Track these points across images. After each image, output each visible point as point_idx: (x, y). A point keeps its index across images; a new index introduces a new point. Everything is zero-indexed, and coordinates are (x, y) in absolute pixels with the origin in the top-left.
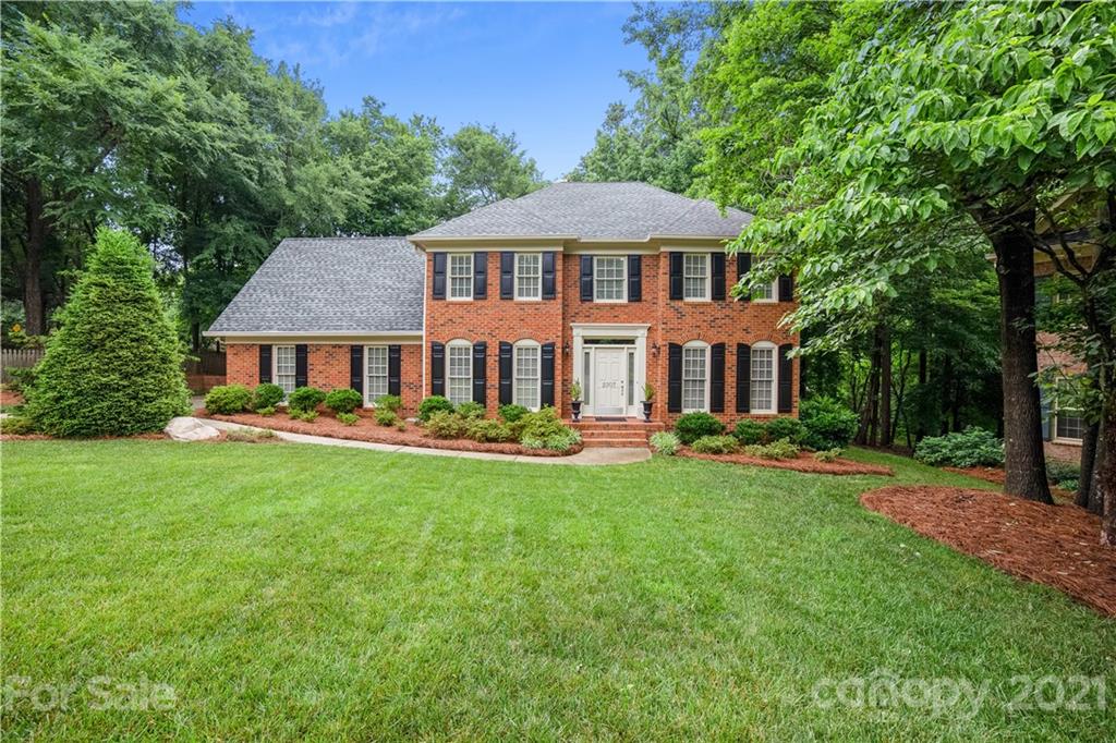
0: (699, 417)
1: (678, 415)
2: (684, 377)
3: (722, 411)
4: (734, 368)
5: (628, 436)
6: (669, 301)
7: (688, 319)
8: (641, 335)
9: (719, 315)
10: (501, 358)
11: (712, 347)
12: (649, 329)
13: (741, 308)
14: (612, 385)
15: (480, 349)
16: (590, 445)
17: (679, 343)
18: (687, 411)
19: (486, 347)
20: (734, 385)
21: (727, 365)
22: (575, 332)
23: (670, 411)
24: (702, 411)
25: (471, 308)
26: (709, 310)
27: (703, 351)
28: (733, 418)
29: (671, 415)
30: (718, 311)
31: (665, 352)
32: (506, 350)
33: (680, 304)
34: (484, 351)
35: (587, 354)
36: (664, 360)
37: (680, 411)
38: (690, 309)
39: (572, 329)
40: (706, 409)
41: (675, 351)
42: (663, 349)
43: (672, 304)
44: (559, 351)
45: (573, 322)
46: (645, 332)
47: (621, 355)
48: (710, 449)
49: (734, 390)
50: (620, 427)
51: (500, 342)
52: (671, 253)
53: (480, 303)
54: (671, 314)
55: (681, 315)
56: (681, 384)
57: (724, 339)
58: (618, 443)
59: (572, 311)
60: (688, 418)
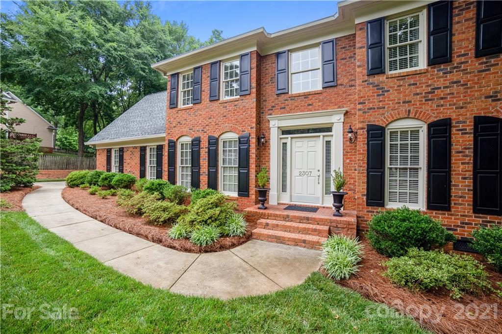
0: (406, 217)
1: (380, 209)
2: (388, 165)
3: (448, 209)
4: (470, 152)
5: (305, 231)
6: (366, 78)
7: (393, 95)
8: (337, 120)
9: (441, 83)
10: (209, 150)
11: (430, 126)
12: (346, 113)
13: (483, 67)
14: (308, 174)
15: (196, 143)
16: (260, 237)
17: (381, 124)
18: (393, 206)
19: (200, 141)
20: (469, 174)
21: (455, 147)
22: (272, 123)
23: (368, 204)
24: (412, 207)
25: (192, 111)
26: (423, 80)
27: (415, 133)
28: (467, 220)
29: (370, 208)
30: (440, 78)
31: (362, 136)
32: (213, 142)
33: (381, 78)
34: (199, 144)
35: (285, 144)
36: (362, 146)
37: (382, 205)
38: (394, 83)
39: (269, 121)
40: (420, 205)
41: (376, 134)
42: (360, 132)
43: (371, 80)
44: (253, 141)
45: (271, 114)
46: (341, 117)
47: (317, 144)
48: (418, 282)
49: (469, 182)
50: (301, 220)
51: (209, 137)
52: (370, 22)
53: (197, 106)
54: (369, 91)
55: (382, 91)
56: (383, 173)
57: (448, 112)
58: (290, 239)
59: (268, 105)
60: (391, 216)
